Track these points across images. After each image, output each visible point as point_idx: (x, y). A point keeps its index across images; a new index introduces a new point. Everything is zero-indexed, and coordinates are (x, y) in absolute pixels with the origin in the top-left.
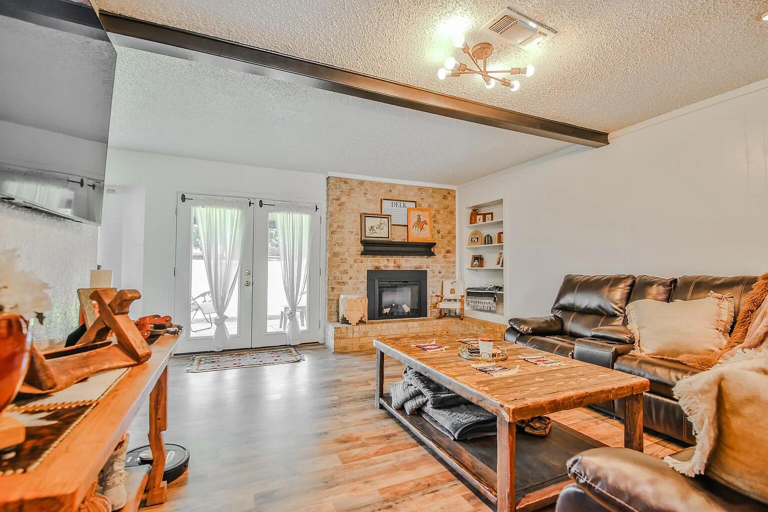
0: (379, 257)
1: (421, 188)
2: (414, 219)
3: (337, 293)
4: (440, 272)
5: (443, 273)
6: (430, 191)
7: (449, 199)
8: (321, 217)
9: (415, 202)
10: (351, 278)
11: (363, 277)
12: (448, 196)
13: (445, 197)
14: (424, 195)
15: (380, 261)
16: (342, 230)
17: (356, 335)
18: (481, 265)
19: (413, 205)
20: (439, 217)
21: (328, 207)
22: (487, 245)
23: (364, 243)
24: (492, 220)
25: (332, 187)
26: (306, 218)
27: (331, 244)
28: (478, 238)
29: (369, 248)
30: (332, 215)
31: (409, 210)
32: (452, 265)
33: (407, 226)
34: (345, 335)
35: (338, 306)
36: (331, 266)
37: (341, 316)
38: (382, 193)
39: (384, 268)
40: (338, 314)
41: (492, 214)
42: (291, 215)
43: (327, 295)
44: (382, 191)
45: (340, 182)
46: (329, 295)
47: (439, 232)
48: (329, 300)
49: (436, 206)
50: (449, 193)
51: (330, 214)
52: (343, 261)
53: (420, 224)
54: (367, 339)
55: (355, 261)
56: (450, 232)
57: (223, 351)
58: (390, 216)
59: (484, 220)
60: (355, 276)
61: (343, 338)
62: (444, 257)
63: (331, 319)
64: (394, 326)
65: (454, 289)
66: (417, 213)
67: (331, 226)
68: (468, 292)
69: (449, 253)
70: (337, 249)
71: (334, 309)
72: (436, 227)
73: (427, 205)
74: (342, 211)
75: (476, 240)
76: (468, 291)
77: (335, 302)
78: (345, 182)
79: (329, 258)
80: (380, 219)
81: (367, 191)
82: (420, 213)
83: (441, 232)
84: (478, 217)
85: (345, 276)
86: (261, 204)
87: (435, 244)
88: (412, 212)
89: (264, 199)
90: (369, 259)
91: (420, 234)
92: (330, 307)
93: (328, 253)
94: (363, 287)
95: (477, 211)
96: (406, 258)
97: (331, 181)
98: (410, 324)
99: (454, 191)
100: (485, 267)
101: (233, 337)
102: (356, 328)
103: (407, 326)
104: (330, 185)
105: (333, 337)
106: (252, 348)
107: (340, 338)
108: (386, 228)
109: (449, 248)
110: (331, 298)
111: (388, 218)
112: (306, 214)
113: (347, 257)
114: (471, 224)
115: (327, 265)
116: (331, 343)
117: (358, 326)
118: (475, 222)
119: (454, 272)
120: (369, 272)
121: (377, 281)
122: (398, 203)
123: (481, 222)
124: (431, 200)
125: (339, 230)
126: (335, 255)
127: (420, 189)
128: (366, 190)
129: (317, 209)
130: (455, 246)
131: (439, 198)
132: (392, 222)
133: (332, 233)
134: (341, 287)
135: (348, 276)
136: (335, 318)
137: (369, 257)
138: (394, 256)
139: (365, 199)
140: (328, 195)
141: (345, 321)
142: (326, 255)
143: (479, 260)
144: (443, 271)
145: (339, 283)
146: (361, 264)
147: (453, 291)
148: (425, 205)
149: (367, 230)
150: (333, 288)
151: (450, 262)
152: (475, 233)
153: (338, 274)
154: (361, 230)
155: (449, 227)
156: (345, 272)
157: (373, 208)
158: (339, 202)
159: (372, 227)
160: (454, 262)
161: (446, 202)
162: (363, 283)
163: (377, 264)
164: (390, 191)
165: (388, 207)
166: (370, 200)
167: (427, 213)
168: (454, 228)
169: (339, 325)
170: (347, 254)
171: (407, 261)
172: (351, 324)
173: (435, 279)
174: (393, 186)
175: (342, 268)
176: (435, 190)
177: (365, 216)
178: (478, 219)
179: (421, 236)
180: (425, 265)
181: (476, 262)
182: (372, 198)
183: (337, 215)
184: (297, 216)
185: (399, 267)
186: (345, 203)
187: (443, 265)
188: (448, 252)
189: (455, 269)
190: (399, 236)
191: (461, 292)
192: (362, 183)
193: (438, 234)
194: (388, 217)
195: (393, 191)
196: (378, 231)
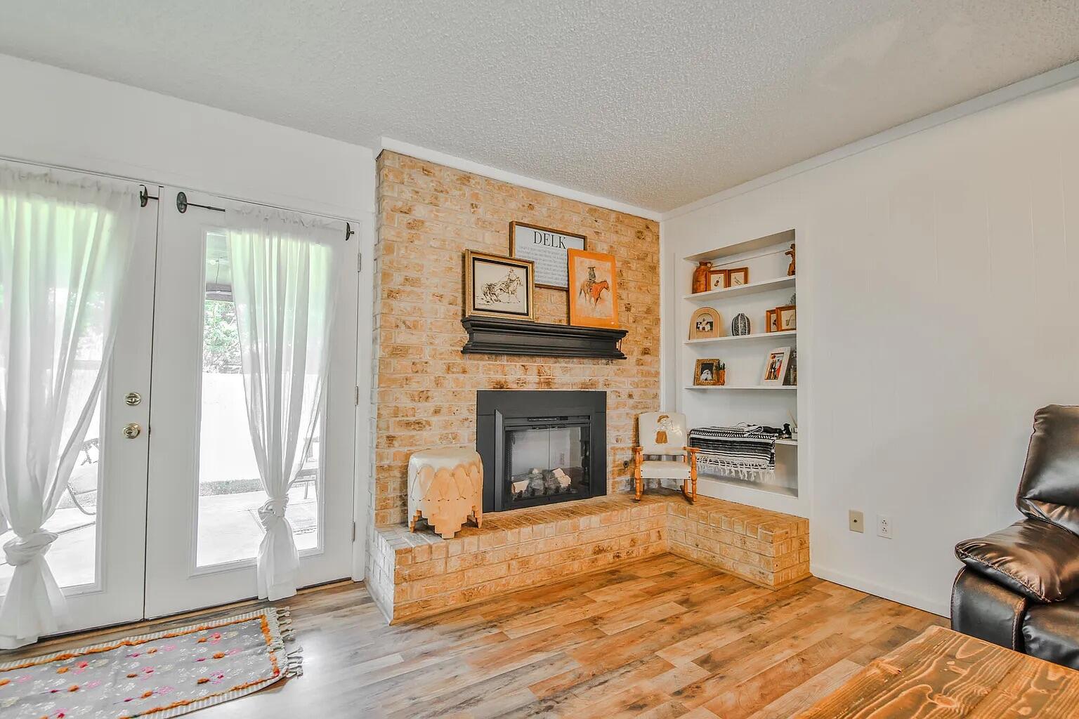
0: (504, 360)
1: (595, 210)
2: (581, 277)
3: (401, 449)
4: (630, 396)
5: (636, 398)
6: (613, 216)
7: (648, 239)
8: (360, 256)
9: (584, 238)
10: (437, 412)
11: (467, 409)
12: (646, 233)
13: (639, 235)
14: (600, 225)
15: (507, 368)
16: (415, 289)
17: (454, 564)
18: (719, 380)
19: (578, 244)
20: (628, 275)
21: (378, 230)
22: (740, 337)
23: (471, 325)
24: (746, 282)
25: (391, 177)
26: (319, 255)
27: (386, 324)
28: (711, 324)
29: (481, 337)
30: (389, 249)
31: (570, 254)
32: (652, 379)
33: (567, 291)
34: (424, 568)
35: (404, 484)
36: (385, 379)
37: (412, 515)
38: (513, 209)
39: (515, 387)
40: (405, 504)
41: (745, 270)
42: (275, 240)
43: (374, 456)
44: (513, 205)
45: (413, 167)
46: (380, 457)
47: (628, 309)
48: (380, 469)
49: (623, 252)
50: (648, 228)
51: (385, 248)
52: (419, 367)
53: (595, 288)
54: (481, 571)
55: (449, 369)
56: (648, 311)
57: (42, 640)
58: (532, 263)
59: (728, 284)
60: (446, 405)
61: (421, 577)
62: (639, 363)
63: (383, 517)
64: (548, 531)
65: (664, 433)
66: (588, 262)
67: (386, 276)
68: (692, 439)
69: (648, 354)
70: (402, 338)
71: (393, 492)
72: (623, 297)
73: (606, 247)
74: (416, 242)
75: (708, 327)
76: (692, 436)
77: (397, 473)
78: (426, 171)
79: (382, 360)
80: (509, 268)
81: (477, 199)
82: (594, 263)
83: (633, 309)
84: (714, 278)
85: (423, 404)
86: (182, 203)
87: (624, 333)
88: (577, 260)
89: (192, 190)
90: (481, 363)
91: (593, 310)
92: (382, 487)
93: (378, 346)
94: (468, 433)
95: (709, 265)
96: (562, 363)
97: (387, 163)
98: (583, 521)
99: (657, 224)
100: (728, 384)
101: (80, 593)
102: (455, 547)
103: (575, 528)
104: (385, 172)
105: (392, 578)
106: (144, 620)
107: (410, 579)
108: (521, 291)
109: (647, 344)
110: (386, 463)
111: (526, 268)
112: (318, 243)
113: (427, 358)
114: (693, 293)
115: (376, 377)
116: (385, 589)
117: (459, 541)
118: (707, 288)
119: (656, 396)
120: (481, 395)
121: (499, 417)
122: (549, 235)
123: (721, 288)
124: (615, 237)
125: (408, 288)
126: (398, 352)
127: (593, 210)
128: (476, 196)
129: (349, 233)
130: (658, 340)
131: (629, 235)
132: (536, 278)
133: (391, 294)
134: (414, 433)
135: (430, 405)
136: (395, 515)
137: (482, 360)
138: (538, 359)
139: (473, 219)
140: (380, 199)
141: (424, 527)
142: (374, 354)
143: (712, 370)
144: (636, 393)
145: (408, 424)
146: (461, 376)
147: (661, 438)
148: (602, 248)
149: (479, 293)
150: (391, 439)
151: (649, 373)
152: (706, 312)
153: (405, 403)
154: (464, 293)
155: (648, 299)
156: (424, 396)
157: (493, 243)
158: (408, 218)
159: (490, 287)
160: (657, 374)
161: (643, 246)
162: (466, 423)
163: (499, 377)
164: (531, 207)
165: (526, 244)
166: (484, 222)
167: (608, 265)
168: (656, 302)
169: (407, 539)
170: (428, 351)
171: (565, 370)
172: (440, 535)
173: (621, 410)
174: (537, 195)
175: (415, 386)
176: (622, 217)
177: (474, 259)
178: (713, 282)
179: (597, 315)
180: (601, 380)
181: (706, 375)
182: (488, 217)
183: (403, 251)
184: (292, 247)
185: (548, 383)
186: (423, 222)
187: (636, 380)
188: (646, 352)
189: (659, 388)
190: (549, 312)
191: (678, 438)
192: (466, 178)
193: (627, 313)
194: (526, 265)
195: (536, 207)
196: (503, 297)
